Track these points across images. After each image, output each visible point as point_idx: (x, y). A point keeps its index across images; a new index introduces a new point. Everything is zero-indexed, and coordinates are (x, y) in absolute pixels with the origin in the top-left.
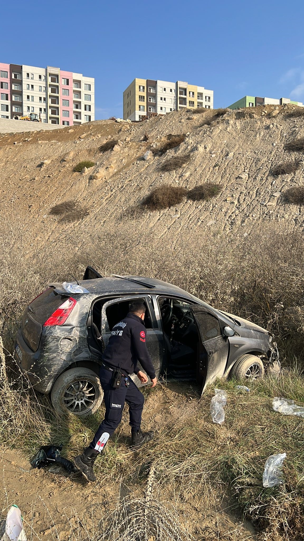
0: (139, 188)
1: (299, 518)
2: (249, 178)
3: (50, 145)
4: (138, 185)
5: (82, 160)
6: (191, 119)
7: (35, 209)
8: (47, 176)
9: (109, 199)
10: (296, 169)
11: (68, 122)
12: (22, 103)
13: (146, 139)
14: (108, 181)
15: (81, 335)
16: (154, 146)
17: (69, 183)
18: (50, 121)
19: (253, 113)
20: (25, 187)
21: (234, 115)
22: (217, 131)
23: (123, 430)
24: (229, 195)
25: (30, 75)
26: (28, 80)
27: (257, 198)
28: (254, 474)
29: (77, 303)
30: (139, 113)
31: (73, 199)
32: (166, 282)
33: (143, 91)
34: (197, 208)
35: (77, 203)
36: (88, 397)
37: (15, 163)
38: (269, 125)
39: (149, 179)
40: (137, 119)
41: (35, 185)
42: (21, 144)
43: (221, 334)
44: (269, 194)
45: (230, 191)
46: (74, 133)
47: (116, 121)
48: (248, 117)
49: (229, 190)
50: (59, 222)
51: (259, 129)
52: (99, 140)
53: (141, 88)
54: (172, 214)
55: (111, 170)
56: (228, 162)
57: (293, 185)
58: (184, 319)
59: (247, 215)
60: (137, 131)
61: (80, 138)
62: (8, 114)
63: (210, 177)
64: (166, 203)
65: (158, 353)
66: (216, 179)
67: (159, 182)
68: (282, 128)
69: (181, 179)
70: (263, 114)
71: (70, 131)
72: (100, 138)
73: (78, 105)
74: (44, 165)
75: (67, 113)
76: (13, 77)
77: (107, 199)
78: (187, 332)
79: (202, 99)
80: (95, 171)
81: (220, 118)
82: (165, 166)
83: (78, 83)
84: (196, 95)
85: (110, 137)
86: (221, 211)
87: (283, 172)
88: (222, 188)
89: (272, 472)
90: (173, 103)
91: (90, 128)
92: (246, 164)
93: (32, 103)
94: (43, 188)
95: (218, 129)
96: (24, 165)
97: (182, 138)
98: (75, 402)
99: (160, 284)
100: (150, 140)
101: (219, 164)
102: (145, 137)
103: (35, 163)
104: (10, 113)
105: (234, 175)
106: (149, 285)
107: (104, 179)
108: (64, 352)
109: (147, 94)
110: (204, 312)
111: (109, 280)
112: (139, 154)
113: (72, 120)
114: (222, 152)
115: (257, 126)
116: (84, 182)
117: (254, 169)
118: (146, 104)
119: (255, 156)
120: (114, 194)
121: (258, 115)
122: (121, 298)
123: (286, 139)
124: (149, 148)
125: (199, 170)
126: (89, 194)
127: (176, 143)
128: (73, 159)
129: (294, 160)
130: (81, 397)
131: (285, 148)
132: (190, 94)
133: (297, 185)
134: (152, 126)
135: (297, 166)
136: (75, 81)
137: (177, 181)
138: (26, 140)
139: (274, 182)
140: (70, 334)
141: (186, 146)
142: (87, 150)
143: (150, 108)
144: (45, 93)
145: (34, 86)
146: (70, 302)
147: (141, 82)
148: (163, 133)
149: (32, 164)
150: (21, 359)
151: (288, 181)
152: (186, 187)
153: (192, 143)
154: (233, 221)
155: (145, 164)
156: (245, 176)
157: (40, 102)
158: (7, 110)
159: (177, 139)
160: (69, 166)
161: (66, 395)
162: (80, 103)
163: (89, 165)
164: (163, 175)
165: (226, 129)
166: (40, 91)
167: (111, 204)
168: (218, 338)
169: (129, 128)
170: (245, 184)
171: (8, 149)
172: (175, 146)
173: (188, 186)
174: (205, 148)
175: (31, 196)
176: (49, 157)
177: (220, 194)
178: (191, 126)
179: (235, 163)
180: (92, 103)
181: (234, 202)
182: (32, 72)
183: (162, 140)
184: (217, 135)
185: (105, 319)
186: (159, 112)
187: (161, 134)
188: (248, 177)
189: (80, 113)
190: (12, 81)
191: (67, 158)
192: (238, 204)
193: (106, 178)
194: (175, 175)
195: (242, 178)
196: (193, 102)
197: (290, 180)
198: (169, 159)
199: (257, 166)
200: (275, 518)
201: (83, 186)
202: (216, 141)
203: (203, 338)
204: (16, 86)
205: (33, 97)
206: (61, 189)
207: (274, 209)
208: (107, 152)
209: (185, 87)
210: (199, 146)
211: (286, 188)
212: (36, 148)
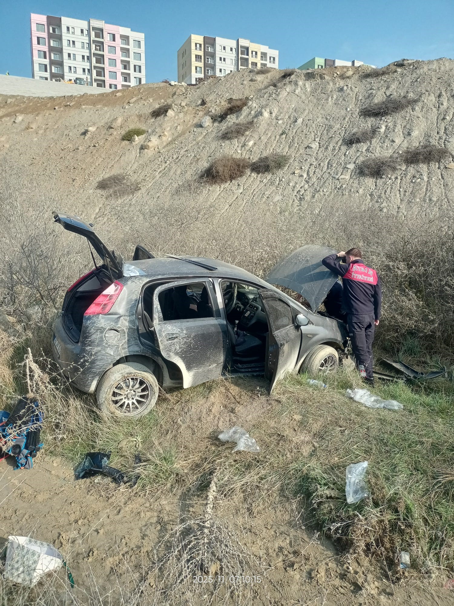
0: (196, 159)
1: (388, 537)
2: (320, 148)
3: (95, 110)
4: (195, 156)
5: (132, 127)
6: (255, 81)
7: (79, 183)
8: (93, 145)
9: (163, 172)
10: (372, 138)
11: (116, 86)
12: (63, 62)
13: (203, 103)
14: (162, 152)
15: (130, 325)
16: (213, 111)
17: (118, 153)
18: (95, 84)
19: (324, 74)
20: (68, 157)
21: (303, 75)
22: (284, 94)
23: (181, 432)
24: (297, 167)
25: (70, 29)
26: (68, 35)
27: (329, 171)
28: (334, 484)
29: (125, 288)
30: (195, 75)
31: (122, 171)
32: (229, 264)
33: (200, 50)
34: (262, 181)
35: (127, 177)
36: (140, 396)
37: (56, 130)
38: (343, 87)
39: (208, 149)
40: (194, 82)
41: (79, 156)
42: (62, 109)
43: (293, 323)
44: (342, 166)
45: (299, 163)
46: (123, 97)
47: (170, 84)
48: (319, 78)
49: (298, 161)
50: (107, 198)
51: (331, 91)
52: (150, 105)
53: (198, 45)
54: (233, 188)
55: (164, 138)
56: (296, 129)
57: (368, 156)
58: (249, 306)
59: (318, 190)
60: (195, 95)
61: (129, 103)
62: (47, 75)
63: (276, 147)
64: (227, 176)
65: (221, 344)
66: (283, 149)
67: (218, 152)
68: (357, 90)
69: (243, 149)
70: (335, 76)
71: (117, 94)
72: (151, 103)
73: (126, 65)
74: (89, 133)
75: (114, 75)
76: (51, 31)
77: (160, 172)
78: (253, 321)
79: (266, 60)
80: (146, 139)
81: (288, 79)
82: (226, 134)
83: (126, 39)
84: (259, 55)
85: (163, 101)
86: (289, 185)
87: (358, 141)
88: (289, 159)
89: (354, 482)
90: (233, 64)
91: (141, 91)
92: (317, 132)
93: (74, 62)
94: (88, 159)
95: (285, 91)
96: (66, 132)
97: (244, 102)
98: (125, 402)
99: (223, 266)
100: (208, 105)
101: (287, 132)
102: (203, 101)
103: (78, 130)
104: (49, 74)
105: (303, 144)
106: (210, 267)
107: (156, 149)
108: (110, 345)
109: (204, 53)
110: (275, 298)
111: (163, 261)
112: (196, 121)
113: (120, 83)
114: (289, 117)
115: (329, 88)
116: (134, 152)
117: (325, 137)
118: (203, 65)
119: (327, 122)
120: (168, 166)
121: (330, 76)
122: (176, 282)
123: (362, 104)
124: (208, 113)
125: (264, 139)
126: (140, 166)
127: (238, 107)
128: (121, 126)
129: (370, 127)
130: (132, 396)
131: (360, 114)
132: (252, 53)
133: (373, 155)
134: (210, 89)
135: (373, 134)
136: (122, 37)
137: (239, 151)
138: (68, 105)
139: (348, 152)
140: (117, 325)
141: (249, 111)
142: (138, 116)
143: (208, 70)
144: (88, 51)
145: (76, 42)
146: (116, 286)
147: (197, 39)
148: (223, 97)
149: (75, 131)
150: (60, 353)
151: (364, 151)
152: (249, 158)
153: (255, 107)
154: (302, 197)
155: (202, 132)
156: (315, 146)
157: (83, 61)
158: (46, 71)
159: (239, 103)
160: (118, 134)
161: (115, 394)
162: (128, 62)
163: (139, 133)
164: (223, 144)
165: (295, 91)
166: (82, 48)
167: (165, 177)
168: (290, 328)
169: (184, 91)
170: (315, 154)
171: (47, 114)
172: (237, 111)
173: (251, 157)
174: (271, 113)
175: (74, 168)
176: (94, 124)
177: (288, 165)
178: (254, 89)
179: (304, 131)
180: (142, 63)
181: (303, 175)
182: (73, 25)
183: (222, 104)
184: (284, 98)
185: (157, 307)
186: (218, 74)
187: (221, 98)
188: (318, 147)
189: (129, 74)
190: (50, 36)
191: (114, 125)
192: (307, 178)
193: (159, 147)
194: (237, 144)
195: (311, 148)
196: (256, 64)
197: (366, 150)
198: (229, 125)
199: (329, 134)
200: (361, 538)
201: (134, 157)
202: (283, 105)
203: (273, 328)
204: (55, 42)
205: (74, 55)
206: (109, 160)
207: (348, 183)
208: (159, 117)
209: (247, 45)
210: (263, 110)
211: (362, 159)
212: (79, 114)
